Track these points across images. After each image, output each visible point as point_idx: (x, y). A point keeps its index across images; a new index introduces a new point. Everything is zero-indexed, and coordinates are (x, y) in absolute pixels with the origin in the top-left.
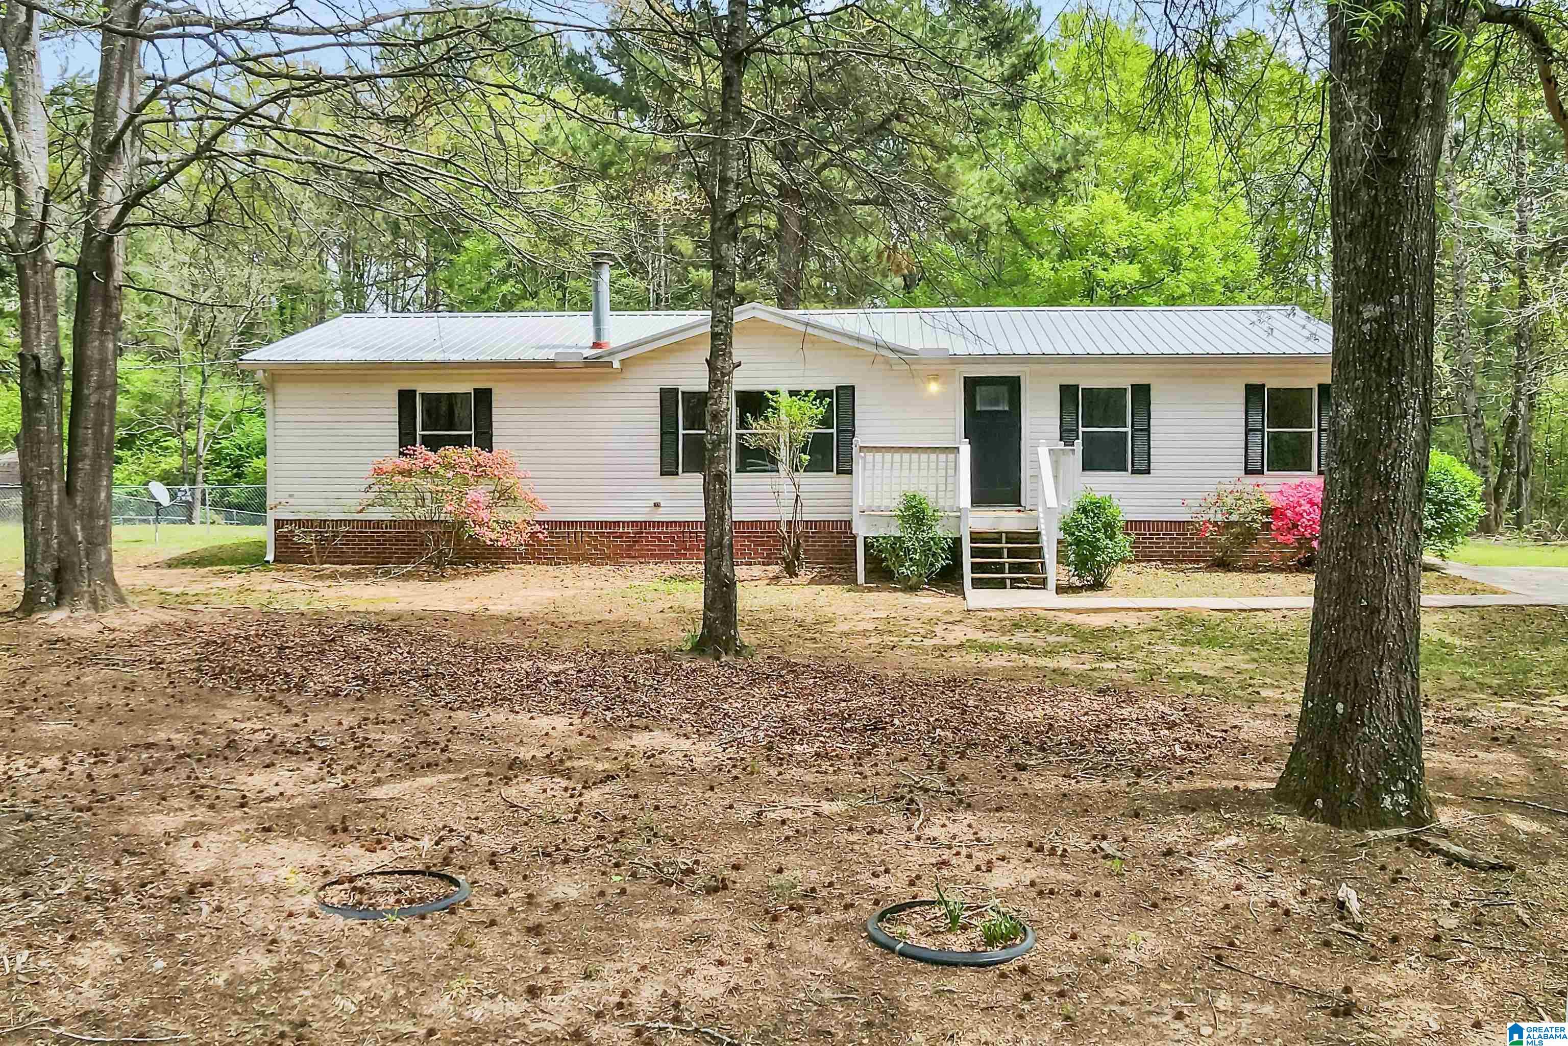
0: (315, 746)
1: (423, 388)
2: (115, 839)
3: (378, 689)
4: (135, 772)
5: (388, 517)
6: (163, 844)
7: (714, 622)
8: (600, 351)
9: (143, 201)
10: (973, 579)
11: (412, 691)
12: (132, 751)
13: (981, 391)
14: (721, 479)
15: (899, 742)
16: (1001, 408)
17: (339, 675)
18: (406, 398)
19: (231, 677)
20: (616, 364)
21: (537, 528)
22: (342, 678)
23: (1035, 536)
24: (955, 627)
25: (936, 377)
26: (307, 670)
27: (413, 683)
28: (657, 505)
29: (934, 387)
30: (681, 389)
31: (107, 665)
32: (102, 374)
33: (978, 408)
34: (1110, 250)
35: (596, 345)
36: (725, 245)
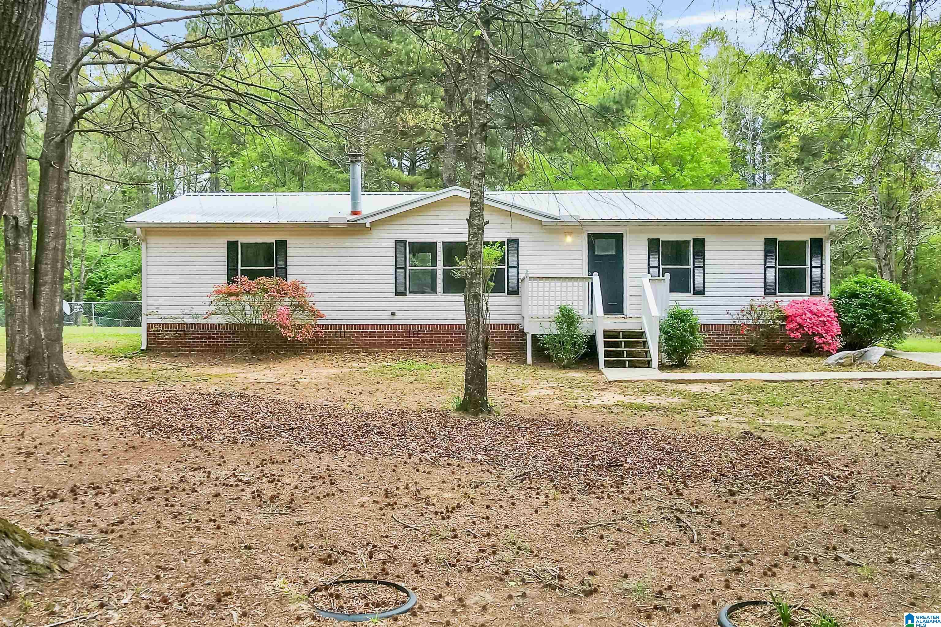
0: (241, 481)
1: (242, 239)
2: (148, 557)
3: (263, 438)
4: (127, 501)
5: (224, 322)
6: (182, 561)
7: (473, 392)
8: (356, 216)
9: (84, 116)
10: (605, 361)
11: (285, 439)
12: (116, 485)
13: (597, 243)
14: (476, 297)
15: (636, 475)
16: (610, 253)
17: (233, 429)
18: (232, 246)
19: (161, 430)
20: (368, 225)
21: (318, 329)
22: (236, 430)
23: (641, 334)
24: (604, 393)
25: (570, 233)
26: (211, 425)
27: (283, 434)
28: (393, 314)
29: (569, 239)
30: (408, 240)
31: (72, 422)
32: (57, 229)
33: (596, 253)
34: (641, 157)
35: (354, 213)
36: (479, 145)
